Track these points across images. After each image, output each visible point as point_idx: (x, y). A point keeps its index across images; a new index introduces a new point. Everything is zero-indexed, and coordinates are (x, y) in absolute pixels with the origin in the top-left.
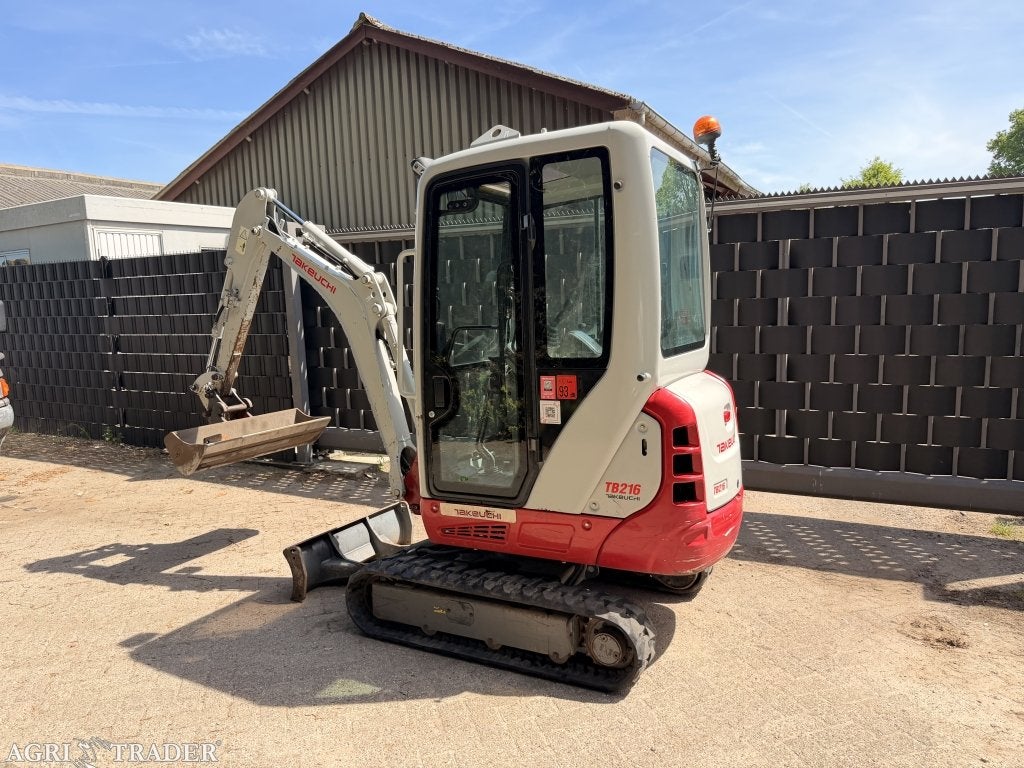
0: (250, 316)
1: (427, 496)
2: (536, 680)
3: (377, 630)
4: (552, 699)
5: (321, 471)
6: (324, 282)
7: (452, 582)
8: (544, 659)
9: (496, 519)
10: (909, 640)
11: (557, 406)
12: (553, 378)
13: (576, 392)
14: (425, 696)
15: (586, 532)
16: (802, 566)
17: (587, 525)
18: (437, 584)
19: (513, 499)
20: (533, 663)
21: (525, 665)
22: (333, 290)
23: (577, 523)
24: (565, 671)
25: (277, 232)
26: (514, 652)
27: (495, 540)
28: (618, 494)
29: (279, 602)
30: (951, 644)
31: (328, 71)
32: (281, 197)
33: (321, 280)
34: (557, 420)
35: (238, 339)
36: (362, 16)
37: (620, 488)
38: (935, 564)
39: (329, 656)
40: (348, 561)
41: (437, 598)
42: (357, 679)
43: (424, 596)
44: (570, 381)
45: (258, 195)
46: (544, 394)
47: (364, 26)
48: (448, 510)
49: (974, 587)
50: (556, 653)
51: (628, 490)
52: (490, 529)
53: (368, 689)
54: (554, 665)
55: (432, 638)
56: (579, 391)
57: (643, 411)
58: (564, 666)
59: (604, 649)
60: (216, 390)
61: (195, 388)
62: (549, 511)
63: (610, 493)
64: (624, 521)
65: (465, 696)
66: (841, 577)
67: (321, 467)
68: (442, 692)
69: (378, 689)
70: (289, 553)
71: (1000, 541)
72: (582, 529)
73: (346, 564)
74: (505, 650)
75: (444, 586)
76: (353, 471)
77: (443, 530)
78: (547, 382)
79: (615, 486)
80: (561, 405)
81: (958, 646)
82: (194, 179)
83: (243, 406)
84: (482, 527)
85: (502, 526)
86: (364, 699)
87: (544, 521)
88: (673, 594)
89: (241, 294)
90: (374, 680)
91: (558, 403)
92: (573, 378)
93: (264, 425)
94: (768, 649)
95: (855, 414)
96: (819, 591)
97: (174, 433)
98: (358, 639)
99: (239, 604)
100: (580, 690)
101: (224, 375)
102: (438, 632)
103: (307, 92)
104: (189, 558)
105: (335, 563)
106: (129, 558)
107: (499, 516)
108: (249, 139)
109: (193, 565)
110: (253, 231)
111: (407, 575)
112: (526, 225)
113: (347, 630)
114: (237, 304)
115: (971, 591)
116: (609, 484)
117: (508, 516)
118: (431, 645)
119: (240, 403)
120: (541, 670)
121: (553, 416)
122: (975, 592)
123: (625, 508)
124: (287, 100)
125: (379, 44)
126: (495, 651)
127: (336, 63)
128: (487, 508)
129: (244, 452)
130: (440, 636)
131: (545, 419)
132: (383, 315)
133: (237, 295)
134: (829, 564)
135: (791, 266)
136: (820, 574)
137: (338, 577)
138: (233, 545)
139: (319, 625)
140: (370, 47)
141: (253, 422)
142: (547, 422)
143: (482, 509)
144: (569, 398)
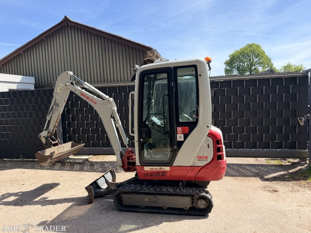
0: (61, 112)
1: (140, 165)
2: (181, 216)
3: (124, 209)
4: (189, 220)
5: (69, 162)
6: (92, 101)
7: (152, 190)
8: (182, 209)
9: (163, 170)
10: (265, 191)
11: (182, 136)
12: (181, 128)
13: (188, 131)
14: (152, 226)
15: (192, 171)
16: (228, 176)
17: (192, 169)
18: (147, 191)
19: (169, 163)
20: (179, 211)
21: (176, 212)
22: (96, 103)
23: (189, 169)
24: (189, 212)
25: (74, 85)
26: (172, 209)
27: (162, 176)
28: (201, 159)
29: (84, 205)
30: (275, 191)
31: (52, 33)
32: (74, 74)
33: (91, 100)
34: (182, 139)
35: (57, 119)
36: (65, 17)
37: (202, 158)
38: (259, 172)
39: (113, 218)
40: (103, 189)
41: (146, 196)
42: (128, 224)
43: (142, 196)
44: (187, 129)
45: (67, 73)
46: (178, 132)
47: (66, 20)
48: (147, 169)
49: (270, 177)
50: (186, 207)
51: (204, 158)
52: (161, 173)
53: (133, 226)
54: (185, 211)
55: (144, 209)
56: (189, 131)
57: (207, 136)
58: (188, 211)
59: (201, 204)
60: (48, 137)
61: (40, 137)
62: (180, 166)
63: (199, 159)
64: (203, 167)
65: (164, 224)
66: (239, 178)
67: (68, 161)
68: (157, 223)
69: (137, 226)
70: (86, 188)
71: (269, 165)
72: (190, 170)
73: (103, 190)
74: (169, 208)
75: (150, 192)
76: (80, 161)
77: (144, 175)
78: (179, 129)
79: (200, 157)
80: (184, 135)
81: (277, 191)
83: (57, 142)
84: (158, 173)
85: (165, 172)
86: (134, 230)
87: (179, 169)
88: (202, 187)
89: (59, 105)
90: (133, 223)
91: (183, 135)
92: (187, 127)
93: (63, 148)
94: (234, 198)
95: (232, 134)
96: (236, 182)
97: (39, 152)
98: (119, 212)
99: (71, 207)
100: (196, 217)
101: (51, 132)
102: (146, 206)
103: (45, 39)
104: (40, 195)
105: (99, 190)
106: (17, 197)
107: (164, 169)
108: (22, 53)
109: (44, 197)
110: (66, 85)
111: (136, 190)
112: (172, 85)
113: (113, 210)
114: (58, 108)
115: (270, 178)
116: (198, 157)
117: (167, 169)
118: (145, 210)
119: (56, 141)
120: (182, 213)
121: (181, 138)
122: (271, 178)
123: (203, 163)
124: (37, 41)
125: (71, 26)
126: (166, 210)
127: (56, 31)
128: (160, 167)
129: (62, 157)
130: (147, 207)
131: (179, 139)
132: (114, 111)
133: (58, 105)
134: (234, 175)
135: (214, 96)
136: (233, 178)
137: (101, 194)
138: (54, 189)
139: (103, 210)
140: (68, 27)
141: (60, 147)
142: (179, 140)
143: (158, 167)
144: (186, 133)
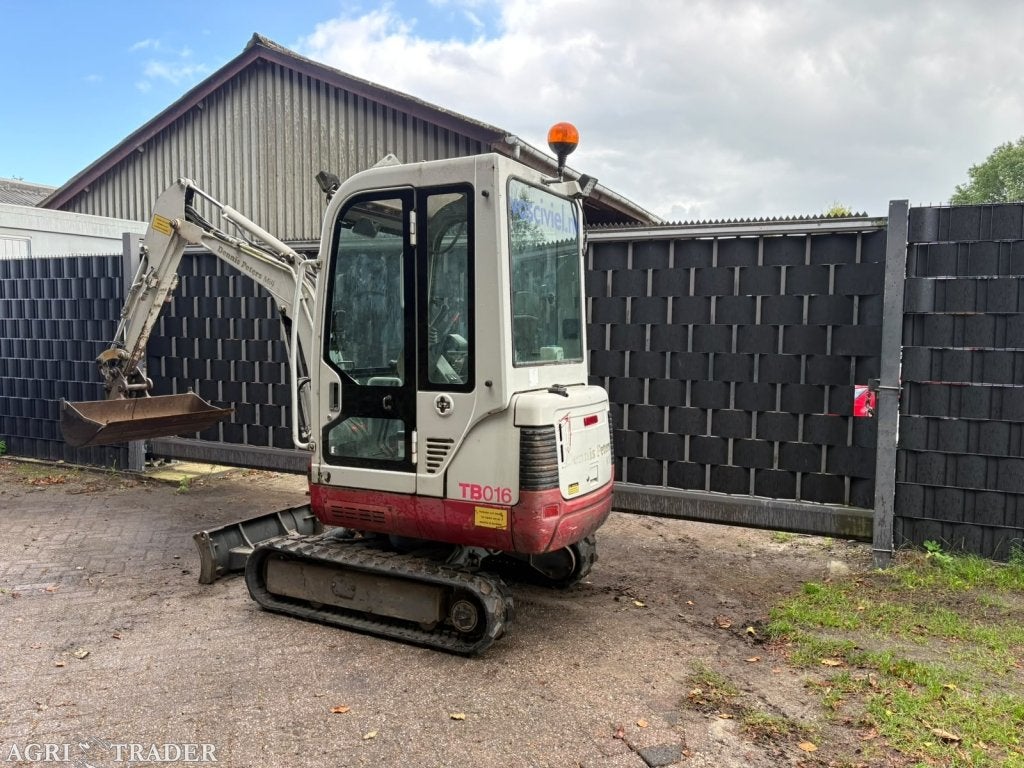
31: (222, 87)
36: (256, 37)
82: (84, 186)
103: (201, 106)
124: (180, 113)
125: (273, 65)
127: (230, 80)
140: (264, 67)
